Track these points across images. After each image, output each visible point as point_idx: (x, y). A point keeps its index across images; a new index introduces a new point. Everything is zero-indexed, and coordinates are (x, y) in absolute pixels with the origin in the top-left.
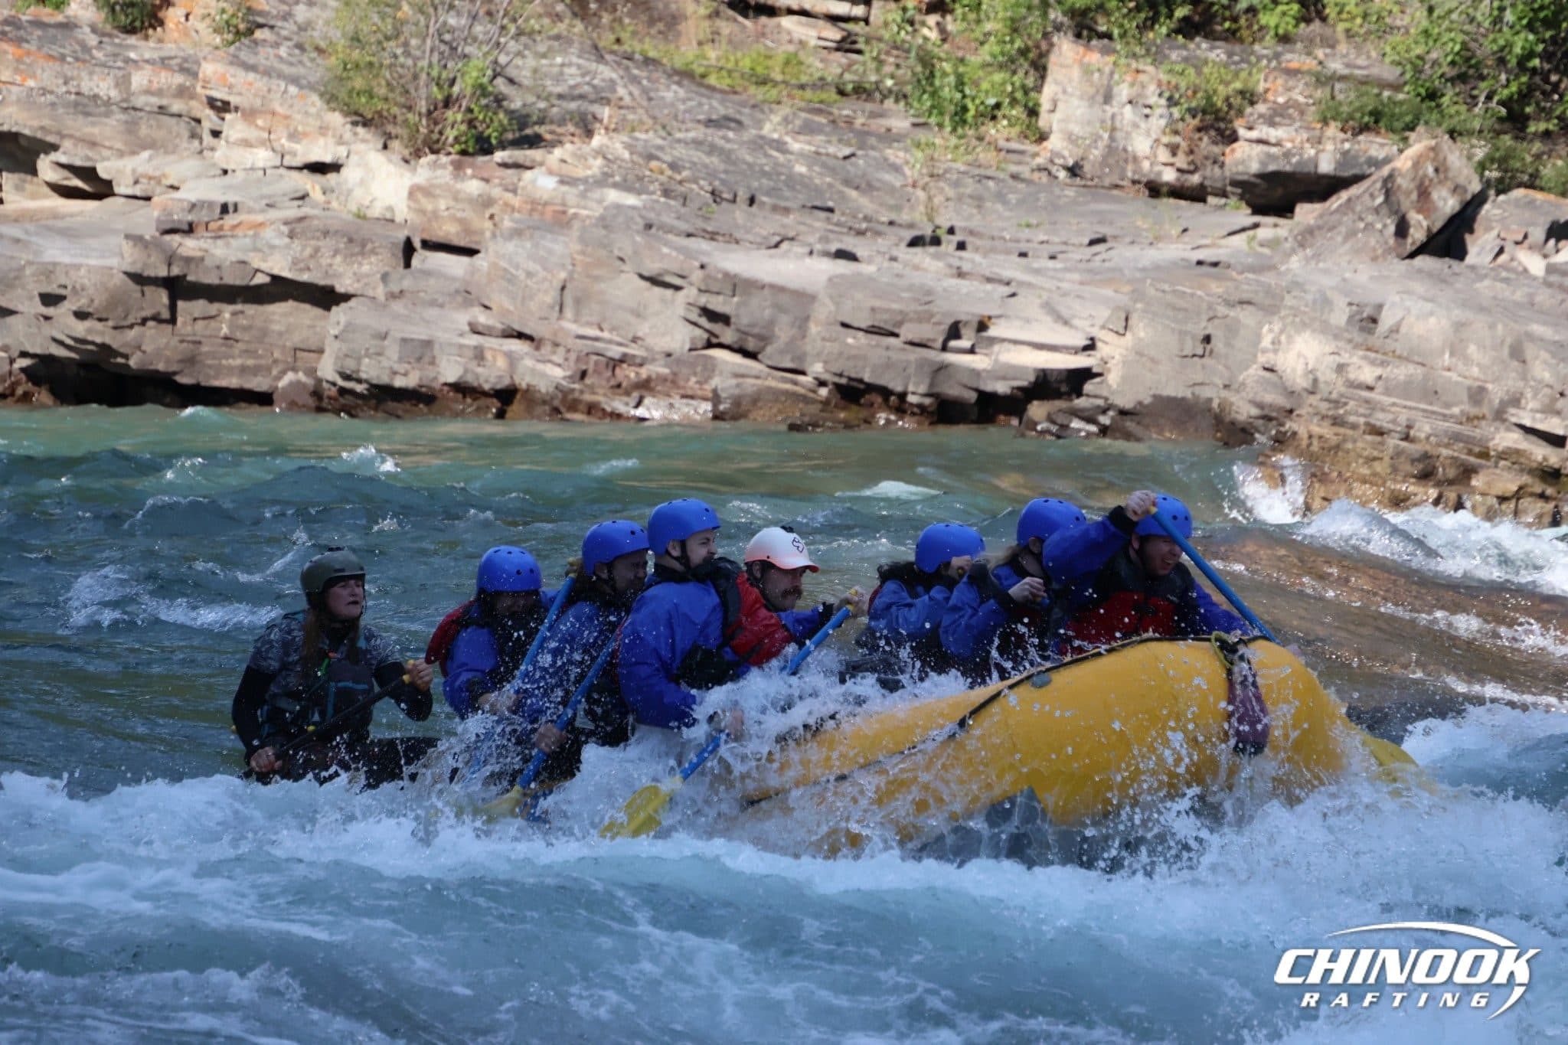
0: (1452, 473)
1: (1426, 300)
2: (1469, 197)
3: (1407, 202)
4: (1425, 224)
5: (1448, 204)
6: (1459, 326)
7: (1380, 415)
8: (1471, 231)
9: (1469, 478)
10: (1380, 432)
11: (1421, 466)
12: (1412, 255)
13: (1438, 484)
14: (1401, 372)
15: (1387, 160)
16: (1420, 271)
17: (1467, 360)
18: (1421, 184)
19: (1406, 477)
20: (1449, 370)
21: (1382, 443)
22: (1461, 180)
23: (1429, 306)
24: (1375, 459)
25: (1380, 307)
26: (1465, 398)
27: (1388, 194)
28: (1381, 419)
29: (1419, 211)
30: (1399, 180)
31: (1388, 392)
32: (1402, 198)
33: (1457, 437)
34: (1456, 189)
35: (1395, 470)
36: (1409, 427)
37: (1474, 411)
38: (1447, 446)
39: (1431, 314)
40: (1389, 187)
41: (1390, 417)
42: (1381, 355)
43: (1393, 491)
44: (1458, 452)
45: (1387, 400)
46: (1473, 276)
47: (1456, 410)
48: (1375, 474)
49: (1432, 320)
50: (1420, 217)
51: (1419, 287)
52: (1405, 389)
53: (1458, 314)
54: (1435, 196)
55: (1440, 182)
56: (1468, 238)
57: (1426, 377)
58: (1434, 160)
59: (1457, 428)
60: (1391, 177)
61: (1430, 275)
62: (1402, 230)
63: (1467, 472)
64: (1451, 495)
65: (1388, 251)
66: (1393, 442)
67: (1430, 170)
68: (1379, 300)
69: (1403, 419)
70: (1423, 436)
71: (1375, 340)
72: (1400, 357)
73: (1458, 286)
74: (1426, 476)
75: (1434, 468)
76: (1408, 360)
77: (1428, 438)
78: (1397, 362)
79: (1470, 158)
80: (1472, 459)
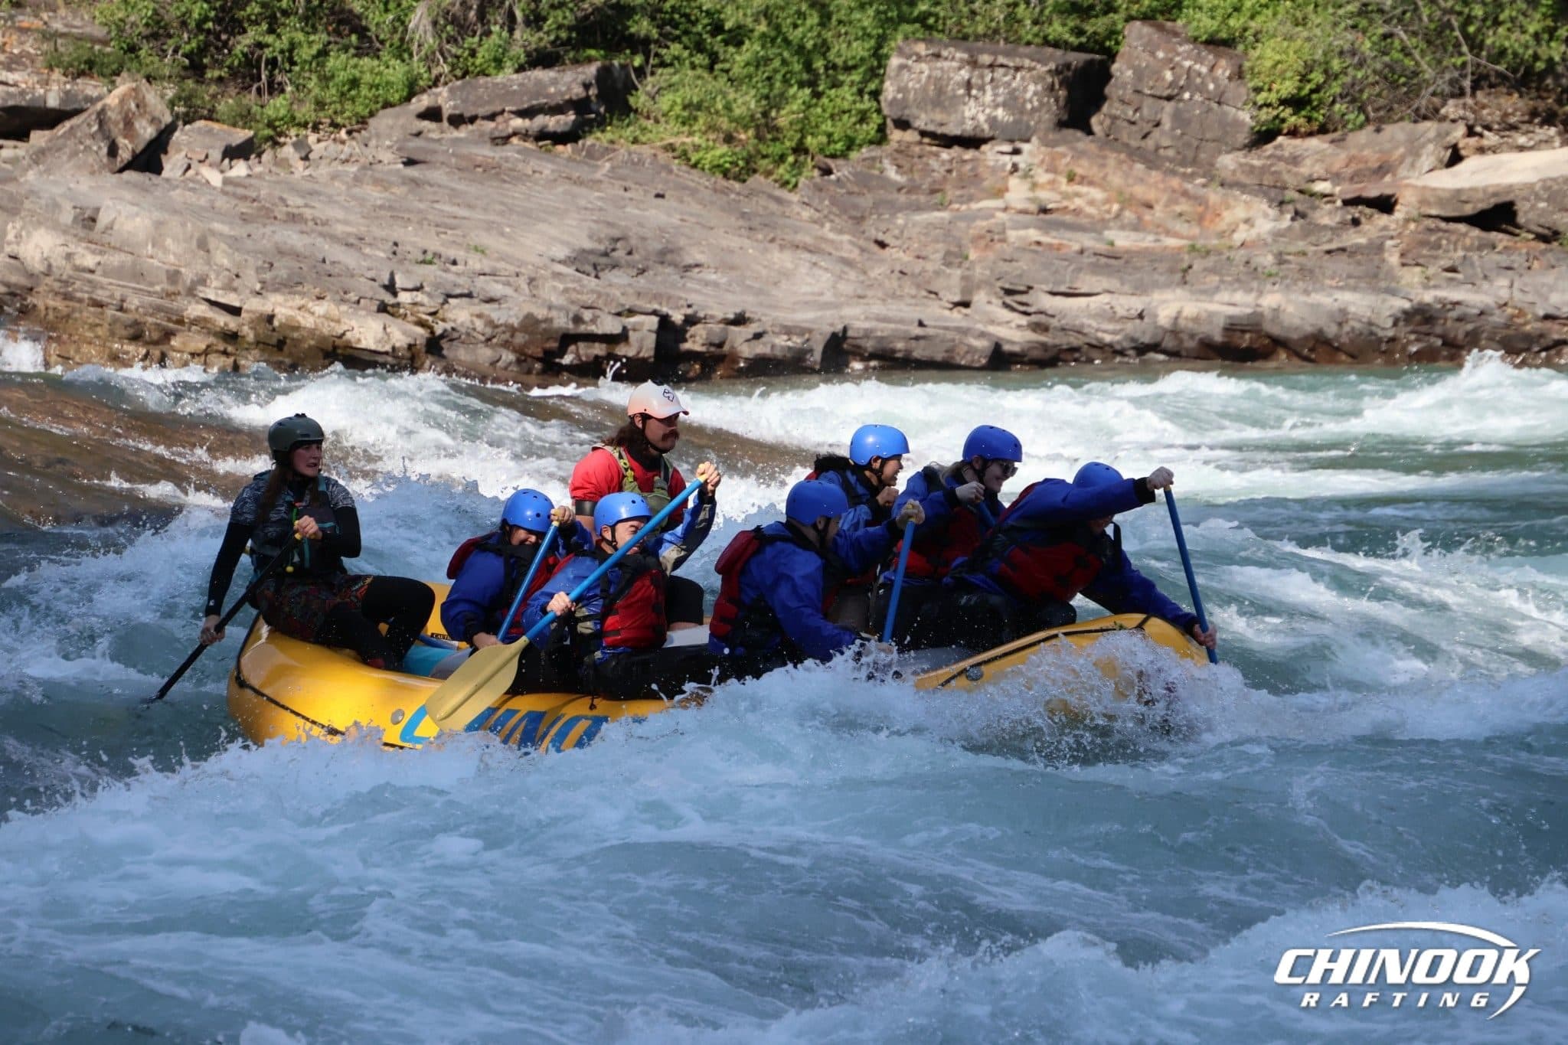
0: (156, 336)
1: (133, 204)
2: (163, 126)
3: (116, 131)
4: (130, 147)
5: (147, 132)
6: (159, 224)
7: (100, 292)
8: (166, 152)
9: (169, 340)
10: (100, 305)
11: (131, 331)
12: (121, 171)
13: (147, 343)
14: (115, 259)
15: (100, 98)
16: (127, 182)
17: (166, 250)
18: (127, 115)
19: (121, 338)
20: (152, 257)
21: (102, 314)
22: (157, 114)
23: (135, 209)
24: (97, 325)
25: (97, 210)
26: (164, 278)
27: (101, 123)
28: (101, 295)
29: (125, 137)
30: (109, 113)
31: (105, 274)
32: (112, 127)
33: (159, 309)
34: (153, 120)
35: (112, 334)
36: (123, 301)
37: (171, 289)
38: (151, 315)
39: (137, 215)
40: (101, 118)
41: (107, 293)
42: (100, 246)
43: (111, 349)
44: (160, 319)
45: (105, 280)
46: (166, 186)
47: (158, 288)
48: (98, 337)
49: (138, 219)
50: (126, 142)
51: (128, 195)
52: (118, 272)
53: (157, 215)
54: (137, 125)
55: (141, 115)
56: (163, 157)
57: (134, 264)
58: (135, 98)
59: (159, 301)
60: (103, 111)
61: (135, 185)
62: (113, 151)
63: (168, 335)
64: (156, 353)
65: (103, 167)
66: (110, 312)
67: (133, 106)
68: (96, 205)
69: (118, 295)
70: (133, 307)
71: (95, 235)
72: (114, 248)
73: (157, 193)
74: (136, 338)
75: (143, 332)
76: (120, 250)
77: (137, 309)
78: (112, 251)
79: (162, 97)
80: (171, 325)
